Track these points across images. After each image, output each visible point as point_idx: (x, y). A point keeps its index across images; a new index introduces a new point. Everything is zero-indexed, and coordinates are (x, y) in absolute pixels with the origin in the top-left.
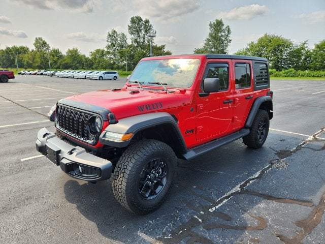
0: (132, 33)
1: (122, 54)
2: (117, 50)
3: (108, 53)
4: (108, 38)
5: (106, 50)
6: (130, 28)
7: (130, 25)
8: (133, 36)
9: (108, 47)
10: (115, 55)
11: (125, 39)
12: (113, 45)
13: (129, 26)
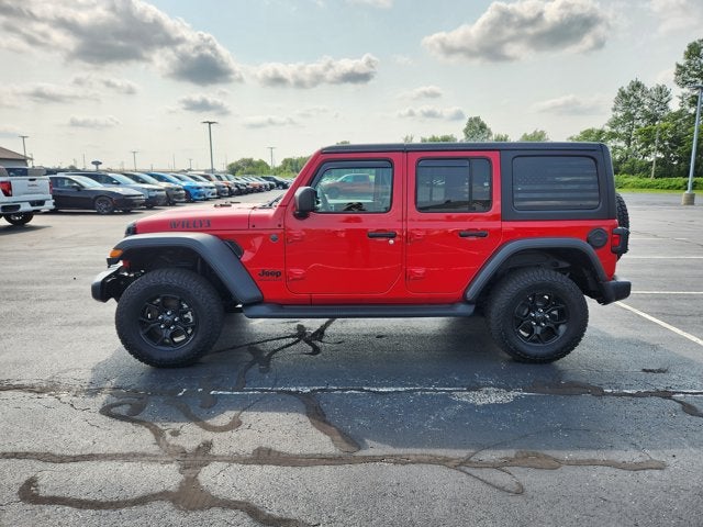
0: (684, 83)
1: (648, 138)
2: (638, 127)
3: (613, 136)
4: (617, 102)
5: (608, 129)
6: (681, 69)
7: (683, 62)
8: (686, 90)
9: (615, 123)
10: (628, 142)
11: (665, 99)
12: (630, 117)
13: (678, 66)
